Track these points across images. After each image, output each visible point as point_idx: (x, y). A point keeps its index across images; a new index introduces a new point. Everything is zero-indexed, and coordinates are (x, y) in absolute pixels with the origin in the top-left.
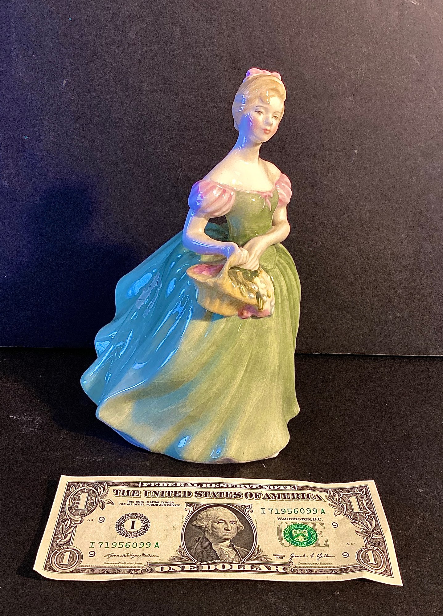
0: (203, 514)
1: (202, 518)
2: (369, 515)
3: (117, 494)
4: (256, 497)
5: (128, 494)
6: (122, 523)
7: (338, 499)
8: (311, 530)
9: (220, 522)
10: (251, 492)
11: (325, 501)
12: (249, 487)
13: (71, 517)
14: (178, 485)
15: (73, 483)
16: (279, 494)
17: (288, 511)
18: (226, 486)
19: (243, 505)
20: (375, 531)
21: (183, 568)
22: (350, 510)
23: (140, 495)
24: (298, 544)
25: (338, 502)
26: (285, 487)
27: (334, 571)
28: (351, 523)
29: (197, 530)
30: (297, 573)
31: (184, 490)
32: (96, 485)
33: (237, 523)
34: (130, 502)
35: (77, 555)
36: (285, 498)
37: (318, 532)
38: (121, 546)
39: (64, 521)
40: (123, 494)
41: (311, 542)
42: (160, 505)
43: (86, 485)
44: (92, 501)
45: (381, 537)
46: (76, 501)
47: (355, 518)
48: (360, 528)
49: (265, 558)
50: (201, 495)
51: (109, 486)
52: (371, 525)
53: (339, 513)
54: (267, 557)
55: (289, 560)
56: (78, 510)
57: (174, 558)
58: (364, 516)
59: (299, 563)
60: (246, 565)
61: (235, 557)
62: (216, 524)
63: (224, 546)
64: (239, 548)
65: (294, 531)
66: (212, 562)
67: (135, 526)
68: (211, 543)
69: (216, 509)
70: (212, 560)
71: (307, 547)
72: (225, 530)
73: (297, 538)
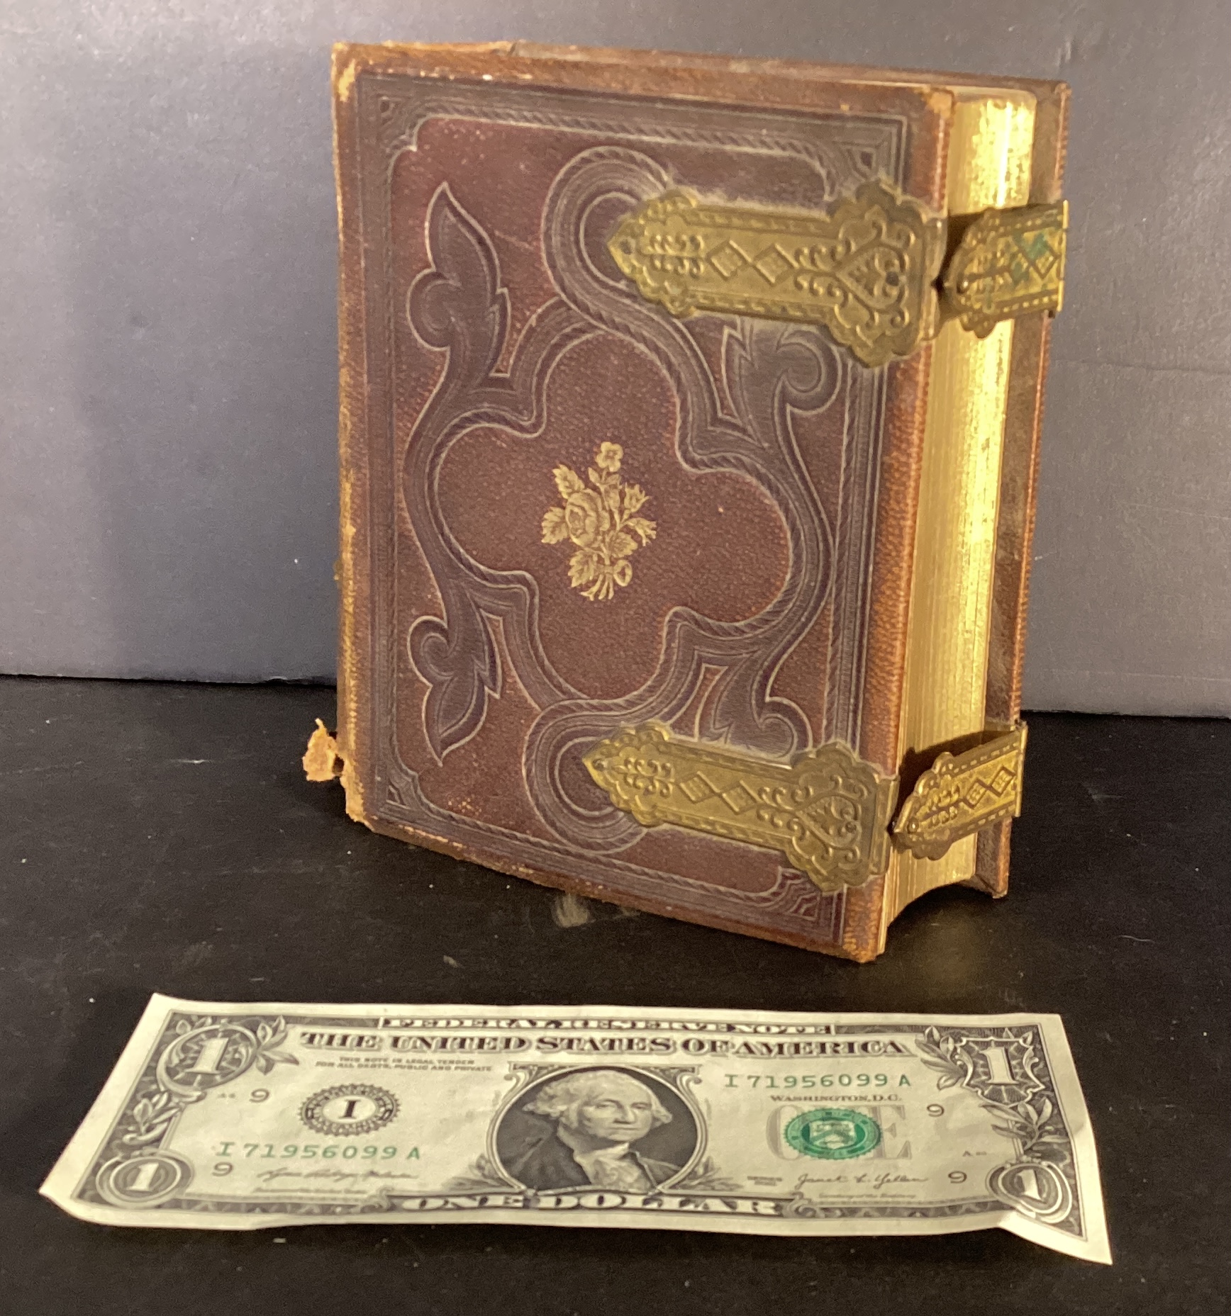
0: (555, 1088)
2: (1035, 1090)
3: (310, 1041)
4: (714, 1050)
5: (343, 1044)
6: (318, 1105)
7: (952, 1049)
8: (865, 1122)
10: (701, 1039)
11: (914, 1055)
12: (697, 1028)
13: (171, 1087)
14: (492, 1023)
15: (185, 1016)
16: (781, 1046)
17: (804, 1081)
18: (628, 1025)
19: (673, 1068)
20: (1048, 1128)
21: (483, 1201)
22: (984, 1078)
23: (380, 1047)
24: (825, 1153)
25: (952, 1056)
26: (801, 1028)
27: (920, 1212)
28: (984, 1106)
30: (813, 1217)
31: (508, 1034)
32: (252, 1022)
33: (654, 1107)
34: (347, 1059)
35: (178, 1171)
36: (797, 1052)
37: (885, 1127)
38: (310, 1154)
39: (148, 1096)
40: (330, 1043)
41: (862, 1148)
42: (434, 1068)
43: (223, 1021)
44: (237, 1056)
45: (1065, 1141)
46: (192, 1055)
47: (995, 1096)
48: (1006, 1117)
49: (722, 1184)
50: (555, 1045)
51: (289, 1026)
52: (1039, 1113)
53: (949, 1082)
54: (730, 1182)
55: (793, 1189)
56: (196, 1074)
57: (460, 1183)
58: (1022, 1092)
59: (821, 1196)
60: (666, 1199)
61: (637, 1181)
62: (591, 1110)
63: (610, 1157)
64: (651, 1161)
65: (814, 1126)
66: (570, 1189)
67: (356, 1112)
68: (570, 1151)
69: (595, 1078)
70: (572, 1185)
71: (847, 1160)
72: (617, 1121)
73: (822, 1140)
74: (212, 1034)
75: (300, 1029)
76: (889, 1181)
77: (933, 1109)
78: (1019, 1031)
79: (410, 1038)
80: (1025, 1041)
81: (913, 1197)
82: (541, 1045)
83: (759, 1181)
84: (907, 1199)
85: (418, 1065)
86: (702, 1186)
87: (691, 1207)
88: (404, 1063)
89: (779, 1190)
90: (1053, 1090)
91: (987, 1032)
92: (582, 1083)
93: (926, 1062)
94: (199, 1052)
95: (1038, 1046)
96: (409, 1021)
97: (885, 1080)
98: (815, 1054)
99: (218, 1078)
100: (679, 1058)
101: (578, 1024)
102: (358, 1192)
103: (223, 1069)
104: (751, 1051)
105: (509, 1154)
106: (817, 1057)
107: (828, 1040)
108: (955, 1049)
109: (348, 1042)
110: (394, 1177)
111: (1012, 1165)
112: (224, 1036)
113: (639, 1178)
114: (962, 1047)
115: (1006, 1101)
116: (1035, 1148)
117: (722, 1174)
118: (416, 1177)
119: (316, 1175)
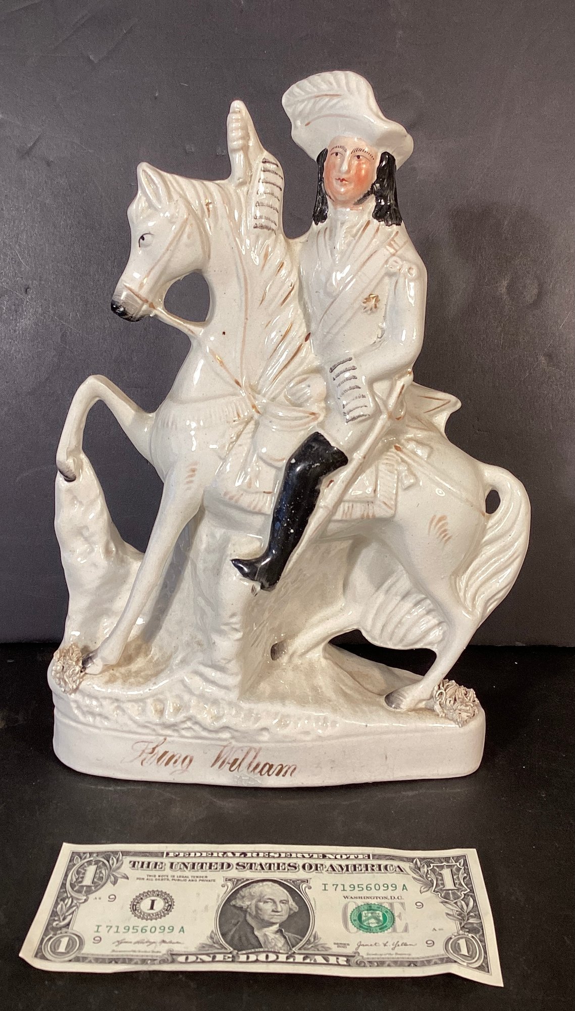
0: (245, 892)
1: (243, 897)
2: (465, 892)
3: (134, 866)
4: (317, 869)
5: (148, 867)
6: (138, 903)
7: (426, 871)
8: (387, 912)
9: (267, 902)
10: (311, 863)
11: (409, 874)
12: (308, 857)
13: (73, 894)
14: (215, 854)
15: (78, 854)
16: (347, 866)
17: (358, 887)
18: (277, 855)
19: (298, 880)
20: (471, 914)
21: (214, 957)
22: (441, 886)
23: (165, 869)
24: (369, 929)
25: (426, 876)
26: (356, 856)
27: (413, 964)
28: (442, 902)
29: (235, 911)
30: (364, 966)
31: (223, 860)
32: (107, 856)
33: (290, 903)
34: (150, 876)
35: (77, 941)
36: (355, 870)
37: (396, 914)
38: (135, 931)
39: (63, 900)
40: (142, 866)
41: (386, 926)
42: (190, 880)
43: (95, 855)
44: (101, 875)
45: (479, 922)
46: (81, 876)
47: (446, 897)
48: (453, 909)
49: (323, 947)
50: (244, 867)
51: (124, 857)
52: (467, 905)
53: (425, 890)
54: (327, 946)
55: (355, 950)
56: (83, 886)
57: (203, 946)
58: (459, 894)
59: (368, 954)
60: (297, 956)
61: (283, 946)
62: (261, 904)
63: (270, 931)
64: (290, 934)
65: (363, 913)
66: (253, 950)
67: (154, 908)
68: (252, 928)
69: (263, 886)
70: (253, 948)
71: (379, 933)
72: (273, 911)
73: (367, 922)
74: (89, 863)
75: (127, 860)
76: (398, 945)
77: (418, 904)
78: (457, 859)
79: (178, 863)
80: (460, 865)
81: (410, 955)
82: (238, 867)
83: (339, 945)
84: (407, 956)
85: (182, 879)
86: (313, 948)
87: (308, 961)
88: (176, 878)
89: (349, 951)
90: (474, 893)
91: (442, 860)
92: (257, 889)
93: (414, 878)
94: (84, 874)
95: (466, 867)
96: (177, 853)
97: (396, 887)
98: (363, 871)
99: (93, 888)
100: (301, 874)
101: (255, 855)
102: (158, 952)
103: (96, 883)
104: (334, 870)
105: (225, 929)
106: (364, 873)
107: (370, 862)
108: (428, 871)
109: (150, 867)
110: (173, 943)
111: (455, 936)
112: (95, 864)
113: (284, 944)
114: (431, 870)
115: (452, 899)
116: (465, 927)
117: (321, 942)
118: (183, 944)
119: (138, 942)
